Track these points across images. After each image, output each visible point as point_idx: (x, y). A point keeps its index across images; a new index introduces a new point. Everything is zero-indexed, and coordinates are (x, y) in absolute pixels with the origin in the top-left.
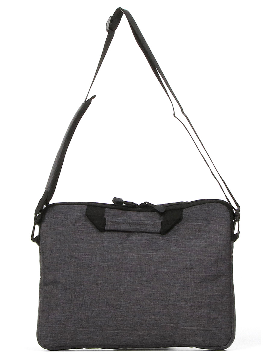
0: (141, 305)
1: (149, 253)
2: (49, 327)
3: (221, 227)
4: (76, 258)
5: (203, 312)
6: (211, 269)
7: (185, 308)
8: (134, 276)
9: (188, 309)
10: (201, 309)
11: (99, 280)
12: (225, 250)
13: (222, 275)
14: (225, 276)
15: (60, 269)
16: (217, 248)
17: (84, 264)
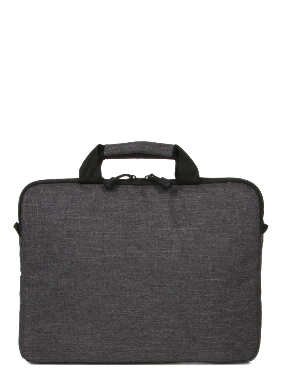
0: (152, 315)
1: (162, 251)
2: (35, 338)
3: (249, 217)
4: (69, 255)
5: (226, 323)
6: (237, 270)
7: (205, 318)
8: (143, 280)
9: (208, 319)
10: (224, 319)
11: (99, 285)
12: (254, 246)
13: (250, 277)
14: (254, 277)
15: (49, 269)
16: (244, 245)
17: (80, 263)
